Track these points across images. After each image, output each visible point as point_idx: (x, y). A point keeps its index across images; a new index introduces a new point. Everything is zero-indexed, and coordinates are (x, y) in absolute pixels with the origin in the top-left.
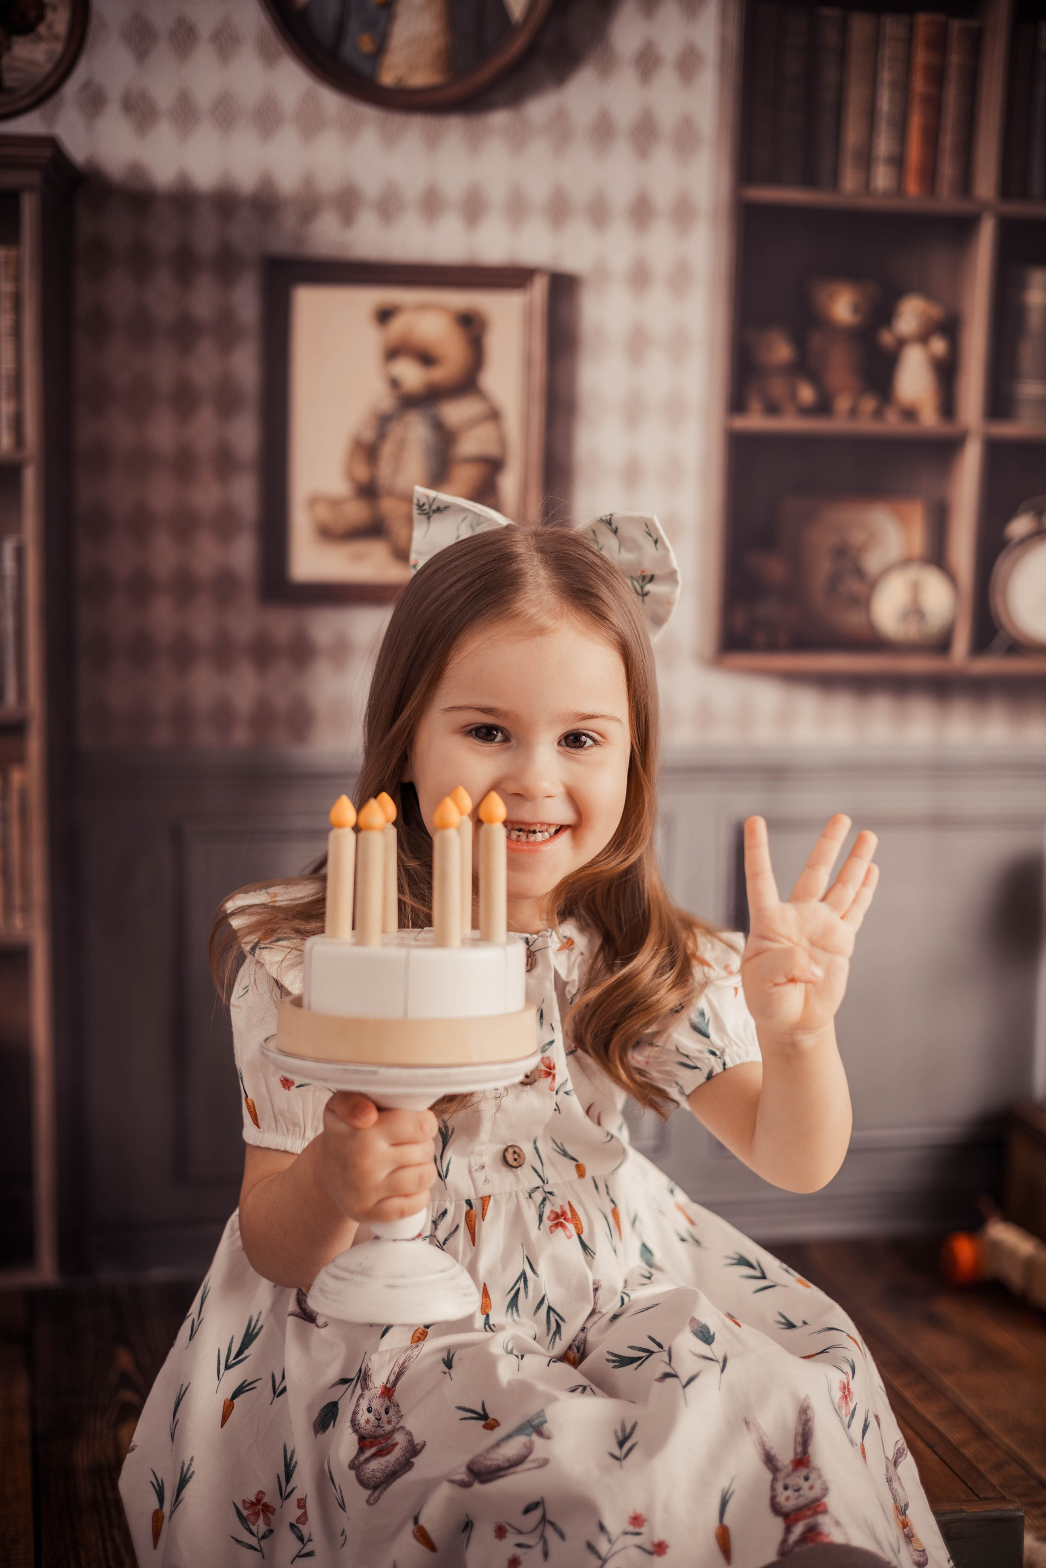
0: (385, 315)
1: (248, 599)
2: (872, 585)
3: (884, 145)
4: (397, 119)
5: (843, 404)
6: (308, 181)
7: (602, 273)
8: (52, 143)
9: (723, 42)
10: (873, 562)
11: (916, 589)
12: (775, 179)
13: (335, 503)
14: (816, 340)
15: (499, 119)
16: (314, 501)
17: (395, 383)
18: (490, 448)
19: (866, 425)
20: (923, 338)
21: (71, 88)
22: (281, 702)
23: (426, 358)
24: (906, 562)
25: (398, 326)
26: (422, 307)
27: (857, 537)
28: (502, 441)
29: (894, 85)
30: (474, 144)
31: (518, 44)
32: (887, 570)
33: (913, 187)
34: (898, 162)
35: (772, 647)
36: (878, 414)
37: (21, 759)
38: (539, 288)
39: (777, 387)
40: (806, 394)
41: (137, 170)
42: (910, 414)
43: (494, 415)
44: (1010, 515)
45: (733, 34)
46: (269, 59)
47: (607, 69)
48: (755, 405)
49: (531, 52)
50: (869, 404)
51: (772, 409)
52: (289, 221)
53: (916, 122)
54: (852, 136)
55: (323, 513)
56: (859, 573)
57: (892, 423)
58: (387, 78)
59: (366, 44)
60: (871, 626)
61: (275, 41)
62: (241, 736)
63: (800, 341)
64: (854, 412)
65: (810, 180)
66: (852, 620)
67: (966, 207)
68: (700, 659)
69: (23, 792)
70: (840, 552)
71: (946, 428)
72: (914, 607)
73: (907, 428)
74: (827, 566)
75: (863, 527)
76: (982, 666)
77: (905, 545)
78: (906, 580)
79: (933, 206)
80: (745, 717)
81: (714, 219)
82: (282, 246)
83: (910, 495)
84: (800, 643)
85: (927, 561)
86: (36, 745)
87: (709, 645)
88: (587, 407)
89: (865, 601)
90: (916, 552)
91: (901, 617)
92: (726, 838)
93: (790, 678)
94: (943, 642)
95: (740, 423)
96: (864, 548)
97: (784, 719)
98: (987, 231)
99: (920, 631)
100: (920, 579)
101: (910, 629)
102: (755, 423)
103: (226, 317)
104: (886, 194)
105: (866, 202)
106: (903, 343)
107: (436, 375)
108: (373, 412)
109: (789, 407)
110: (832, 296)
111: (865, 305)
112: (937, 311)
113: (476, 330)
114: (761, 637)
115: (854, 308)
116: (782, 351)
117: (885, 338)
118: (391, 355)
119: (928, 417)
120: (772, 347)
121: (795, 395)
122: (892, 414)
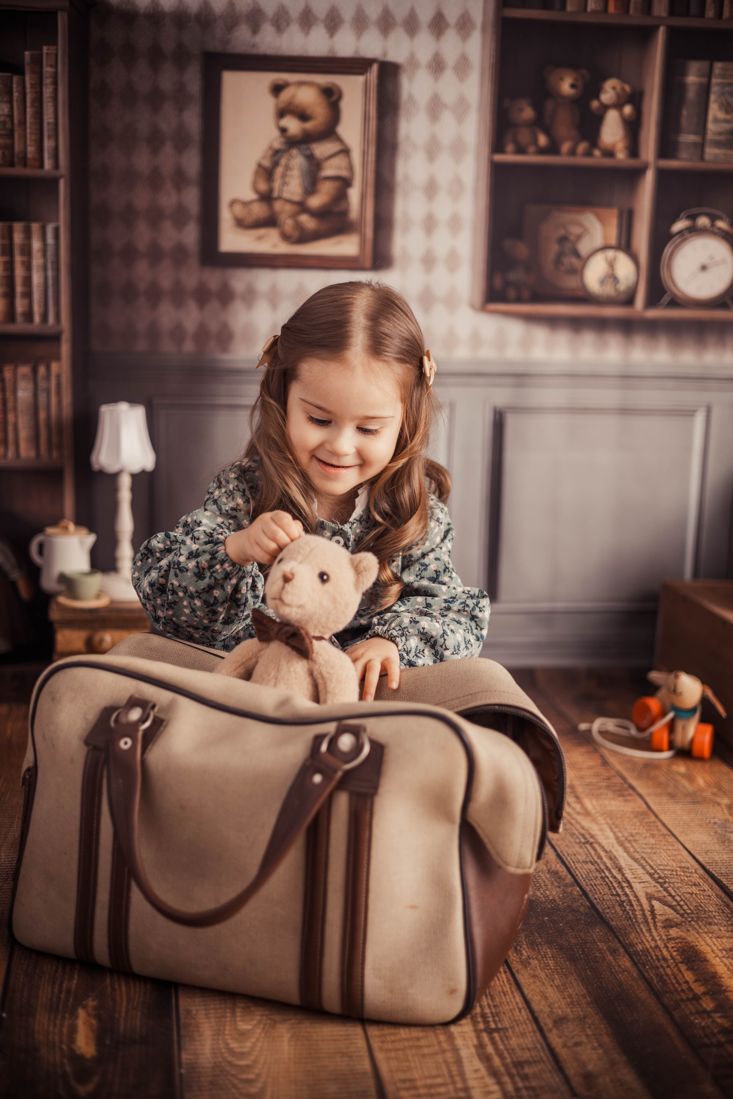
0: (277, 89)
1: (194, 262)
2: (584, 261)
5: (566, 147)
6: (231, 6)
7: (413, 62)
10: (584, 247)
11: (611, 264)
12: (524, 4)
13: (246, 204)
14: (549, 106)
16: (233, 203)
17: (283, 131)
18: (344, 172)
20: (618, 106)
22: (213, 327)
23: (303, 116)
24: (605, 248)
25: (285, 95)
26: (301, 84)
27: (575, 230)
32: (594, 252)
33: (612, 7)
35: (519, 300)
36: (588, 153)
37: (58, 358)
38: (374, 72)
39: (524, 136)
40: (542, 140)
42: (609, 153)
43: (346, 151)
44: (675, 219)
48: (510, 147)
50: (582, 147)
51: (520, 150)
52: (219, 30)
55: (238, 209)
56: (577, 254)
57: (597, 159)
60: (584, 287)
62: (189, 346)
63: (538, 108)
64: (573, 152)
65: (546, 4)
66: (570, 283)
67: (648, 21)
68: (473, 306)
69: (59, 377)
70: (563, 240)
71: (632, 163)
72: (612, 277)
73: (608, 162)
74: (555, 248)
75: (580, 224)
76: (653, 313)
77: (605, 237)
78: (606, 259)
79: (626, 21)
80: (501, 343)
81: (484, 29)
82: (215, 46)
83: (609, 205)
84: (536, 298)
85: (618, 247)
86: (65, 348)
87: (478, 298)
88: (403, 147)
89: (578, 272)
90: (613, 241)
91: (602, 282)
92: (489, 417)
93: (530, 319)
94: (629, 300)
95: (498, 158)
96: (579, 237)
97: (526, 344)
98: (661, 36)
99: (616, 290)
100: (615, 259)
101: (608, 290)
102: (509, 157)
103: (181, 88)
104: (595, 12)
105: (582, 18)
106: (605, 108)
107: (309, 125)
108: (270, 148)
109: (532, 149)
110: (562, 79)
111: (580, 83)
112: (627, 88)
113: (334, 98)
114: (512, 293)
115: (573, 86)
116: (528, 113)
117: (595, 104)
118: (281, 113)
119: (621, 155)
120: (521, 110)
121: (535, 142)
122: (597, 153)
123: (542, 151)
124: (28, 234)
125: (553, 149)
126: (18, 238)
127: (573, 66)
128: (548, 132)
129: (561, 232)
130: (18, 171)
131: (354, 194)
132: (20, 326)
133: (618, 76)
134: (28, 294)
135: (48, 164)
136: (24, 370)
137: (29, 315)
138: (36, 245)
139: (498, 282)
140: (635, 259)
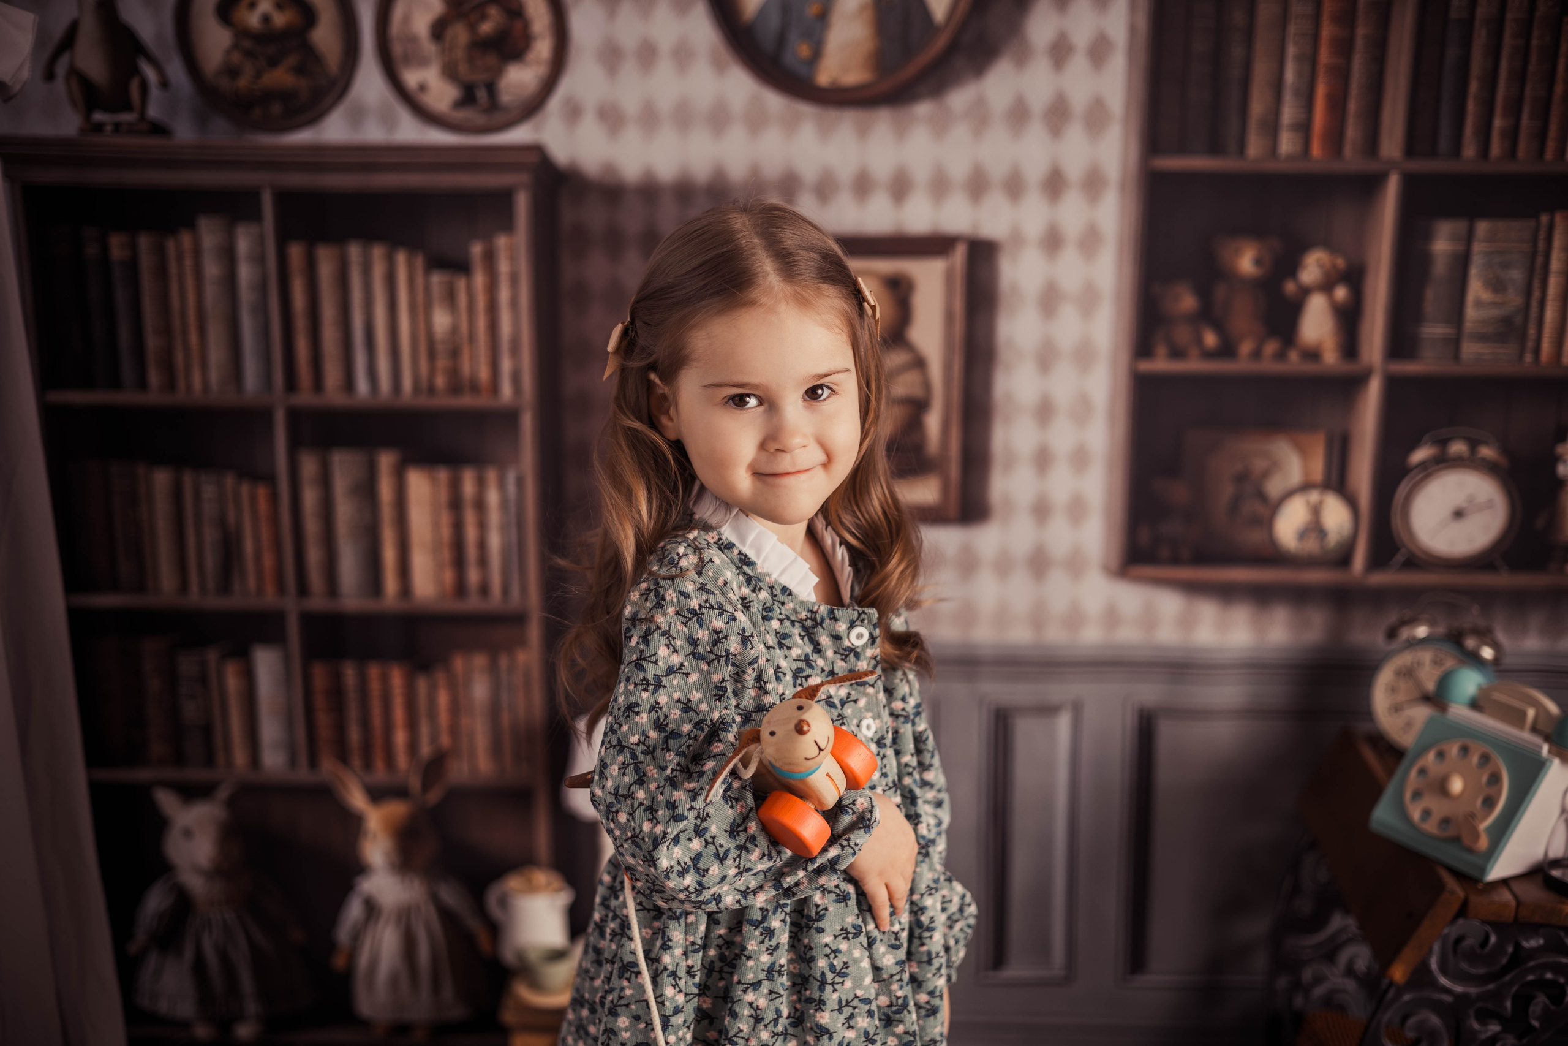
2: (1274, 507)
3: (1289, 113)
4: (832, 114)
5: (1246, 348)
6: (755, 169)
7: (1017, 238)
8: (538, 150)
9: (1132, 29)
10: (1274, 487)
11: (1316, 511)
12: (1182, 149)
14: (1220, 292)
15: (923, 109)
18: (917, 392)
19: (1268, 365)
20: (1327, 287)
21: (555, 103)
24: (1305, 487)
27: (1259, 464)
28: (927, 385)
29: (1299, 58)
30: (901, 132)
31: (940, 43)
32: (1289, 494)
33: (1316, 150)
34: (1304, 128)
35: (1175, 561)
36: (1281, 356)
37: (523, 642)
38: (960, 254)
39: (1182, 334)
40: (1210, 339)
41: (610, 168)
42: (1313, 354)
43: (919, 363)
44: (1414, 444)
45: (1142, 22)
46: (719, 67)
47: (1022, 58)
48: (1161, 350)
49: (953, 48)
50: (1271, 347)
51: (1177, 353)
53: (1321, 90)
54: (1257, 107)
56: (1262, 497)
57: (1294, 362)
58: (823, 78)
59: (804, 50)
60: (1274, 543)
61: (724, 53)
63: (1204, 293)
64: (1257, 354)
65: (1215, 148)
66: (1253, 537)
67: (1372, 166)
68: (1107, 570)
69: (526, 669)
70: (1242, 478)
71: (1348, 368)
72: (1315, 527)
73: (1309, 368)
74: (1227, 491)
75: (1266, 456)
76: (1379, 578)
77: (1306, 472)
78: (1308, 502)
79: (1338, 167)
80: (1149, 620)
81: (1123, 187)
83: (1312, 427)
84: (1202, 557)
85: (1325, 486)
86: (534, 632)
87: (1115, 561)
88: (1004, 354)
89: (1267, 521)
90: (1318, 475)
91: (1302, 535)
92: (1130, 721)
93: (1193, 589)
94: (1343, 558)
95: (1146, 366)
96: (1266, 474)
97: (1186, 622)
98: (1392, 187)
99: (1322, 547)
100: (1321, 502)
101: (1311, 546)
102: (1160, 364)
104: (1290, 158)
105: (1271, 166)
106: (1305, 292)
109: (1194, 351)
110: (1238, 252)
111: (1267, 259)
112: (1340, 262)
113: (902, 291)
114: (1165, 552)
115: (1258, 262)
116: (1187, 302)
117: (1290, 287)
119: (1331, 357)
120: (1177, 299)
121: (1199, 341)
122: (1293, 356)
123: (1208, 355)
124: (481, 483)
125: (1227, 350)
126: (469, 487)
127: (1255, 231)
128: (1219, 327)
129: (1239, 467)
130: (467, 401)
131: (933, 422)
132: (473, 603)
133: (1327, 244)
134: (483, 561)
135: (506, 390)
136: (480, 660)
137: (484, 589)
138: (493, 497)
139: (1144, 536)
140: (1352, 502)
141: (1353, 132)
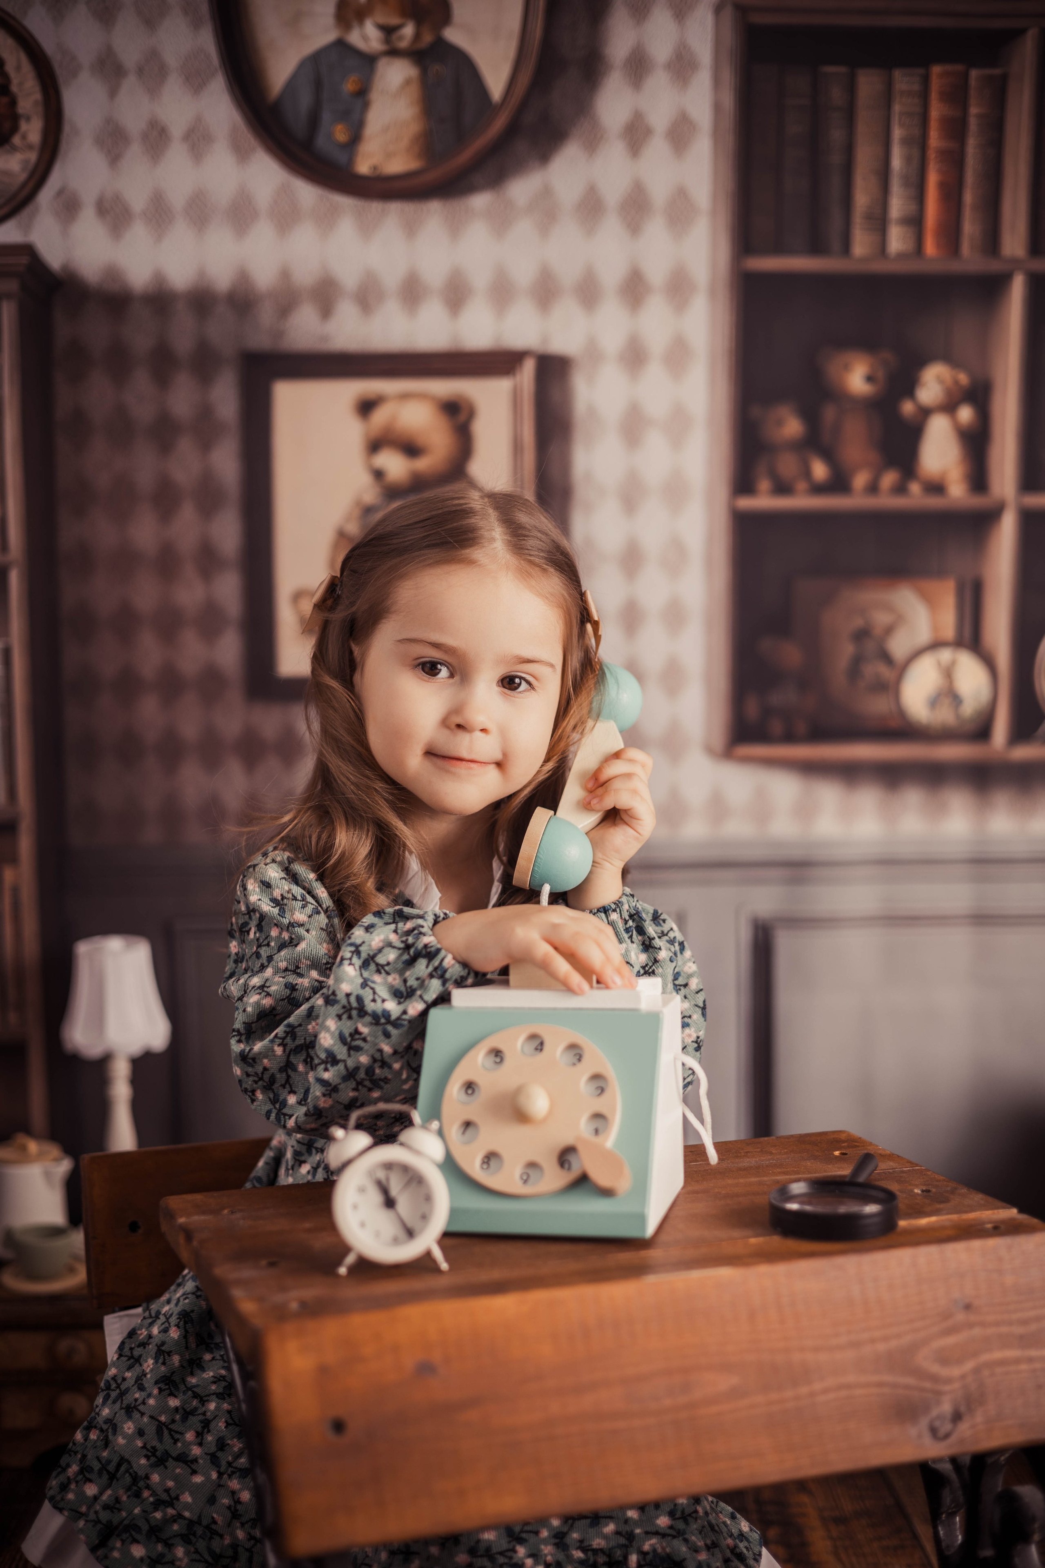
0: (366, 407)
1: (235, 696)
2: (901, 669)
3: (897, 206)
4: (376, 206)
5: (860, 480)
6: (285, 274)
7: (594, 353)
8: (28, 250)
9: (717, 108)
10: (899, 646)
11: (948, 673)
12: (779, 248)
14: (829, 413)
15: (480, 201)
16: (295, 597)
17: (378, 474)
19: (887, 501)
20: (949, 407)
21: (46, 195)
23: (411, 449)
24: (936, 645)
25: (380, 417)
26: (405, 397)
27: (881, 618)
29: (906, 142)
30: (455, 230)
31: (499, 123)
32: (918, 653)
33: (930, 248)
34: (915, 222)
35: (789, 737)
36: (900, 489)
37: (13, 859)
38: (528, 372)
39: (787, 465)
40: (820, 470)
41: (113, 273)
42: (936, 488)
45: (728, 100)
46: (242, 154)
47: (592, 145)
48: (764, 485)
49: (512, 131)
50: (889, 479)
51: (782, 488)
52: (266, 315)
53: (933, 179)
54: (862, 199)
55: (307, 606)
56: (886, 657)
58: (363, 167)
59: (341, 134)
60: (901, 713)
61: (248, 137)
63: (811, 416)
64: (873, 488)
65: (817, 246)
66: (878, 706)
67: (994, 266)
68: (710, 751)
69: (16, 891)
70: (862, 635)
71: (977, 502)
72: (949, 694)
73: (934, 502)
74: (847, 650)
75: (889, 608)
76: (1024, 753)
77: (935, 628)
78: (939, 663)
79: (955, 267)
80: (761, 810)
81: (712, 292)
82: (260, 341)
83: (940, 573)
84: (819, 734)
85: (959, 643)
86: (25, 844)
87: (719, 736)
88: (582, 491)
89: (891, 688)
90: (949, 631)
91: (934, 703)
92: (745, 935)
93: (810, 769)
94: (982, 731)
95: (746, 503)
96: (889, 630)
97: (804, 811)
98: (1018, 289)
99: (958, 716)
100: (953, 663)
101: (944, 716)
103: (205, 414)
104: (901, 256)
105: (879, 267)
106: (925, 413)
107: (422, 464)
108: (358, 503)
109: (802, 486)
110: (847, 367)
111: (881, 374)
112: (963, 378)
113: (462, 417)
114: (776, 726)
115: (870, 379)
116: (792, 427)
117: (908, 408)
118: (375, 446)
119: (957, 490)
120: (780, 423)
121: (807, 473)
122: (915, 488)
123: (818, 489)
127: (866, 343)
128: (828, 455)
129: (858, 622)
139: (752, 709)
140: (989, 662)
141: (970, 227)
